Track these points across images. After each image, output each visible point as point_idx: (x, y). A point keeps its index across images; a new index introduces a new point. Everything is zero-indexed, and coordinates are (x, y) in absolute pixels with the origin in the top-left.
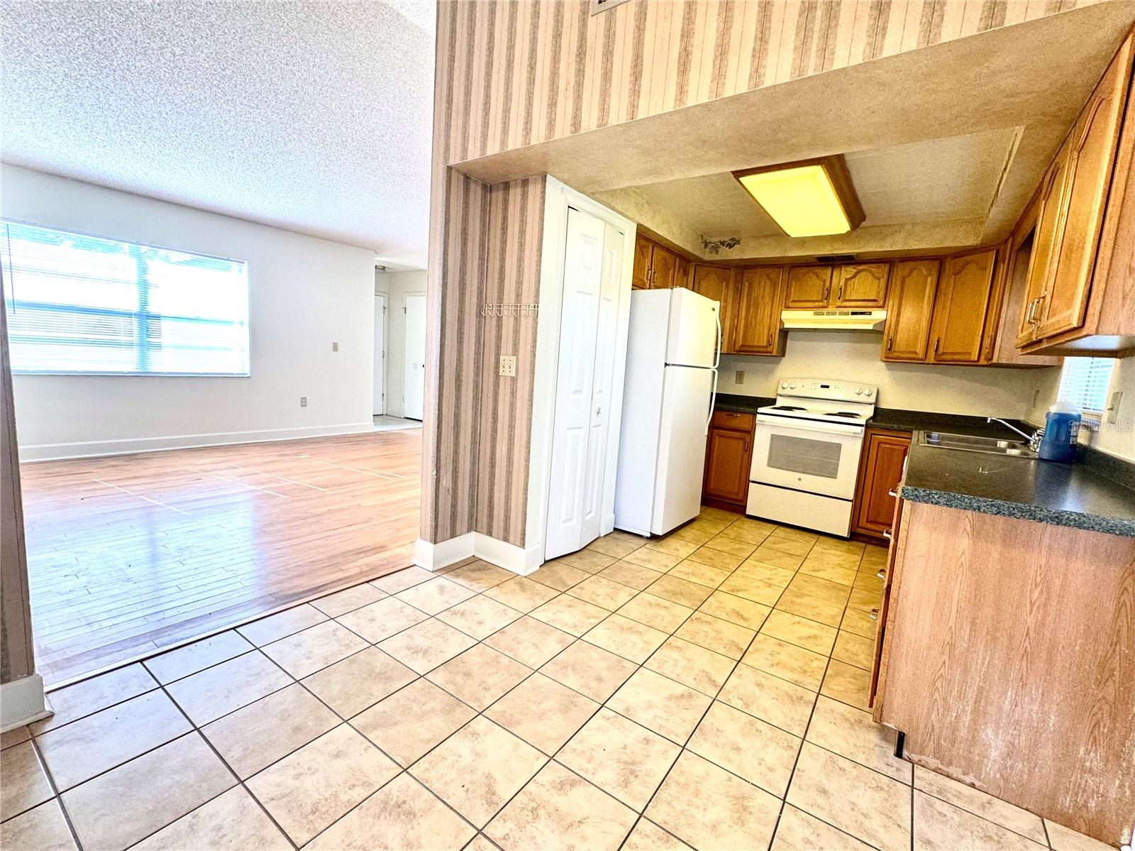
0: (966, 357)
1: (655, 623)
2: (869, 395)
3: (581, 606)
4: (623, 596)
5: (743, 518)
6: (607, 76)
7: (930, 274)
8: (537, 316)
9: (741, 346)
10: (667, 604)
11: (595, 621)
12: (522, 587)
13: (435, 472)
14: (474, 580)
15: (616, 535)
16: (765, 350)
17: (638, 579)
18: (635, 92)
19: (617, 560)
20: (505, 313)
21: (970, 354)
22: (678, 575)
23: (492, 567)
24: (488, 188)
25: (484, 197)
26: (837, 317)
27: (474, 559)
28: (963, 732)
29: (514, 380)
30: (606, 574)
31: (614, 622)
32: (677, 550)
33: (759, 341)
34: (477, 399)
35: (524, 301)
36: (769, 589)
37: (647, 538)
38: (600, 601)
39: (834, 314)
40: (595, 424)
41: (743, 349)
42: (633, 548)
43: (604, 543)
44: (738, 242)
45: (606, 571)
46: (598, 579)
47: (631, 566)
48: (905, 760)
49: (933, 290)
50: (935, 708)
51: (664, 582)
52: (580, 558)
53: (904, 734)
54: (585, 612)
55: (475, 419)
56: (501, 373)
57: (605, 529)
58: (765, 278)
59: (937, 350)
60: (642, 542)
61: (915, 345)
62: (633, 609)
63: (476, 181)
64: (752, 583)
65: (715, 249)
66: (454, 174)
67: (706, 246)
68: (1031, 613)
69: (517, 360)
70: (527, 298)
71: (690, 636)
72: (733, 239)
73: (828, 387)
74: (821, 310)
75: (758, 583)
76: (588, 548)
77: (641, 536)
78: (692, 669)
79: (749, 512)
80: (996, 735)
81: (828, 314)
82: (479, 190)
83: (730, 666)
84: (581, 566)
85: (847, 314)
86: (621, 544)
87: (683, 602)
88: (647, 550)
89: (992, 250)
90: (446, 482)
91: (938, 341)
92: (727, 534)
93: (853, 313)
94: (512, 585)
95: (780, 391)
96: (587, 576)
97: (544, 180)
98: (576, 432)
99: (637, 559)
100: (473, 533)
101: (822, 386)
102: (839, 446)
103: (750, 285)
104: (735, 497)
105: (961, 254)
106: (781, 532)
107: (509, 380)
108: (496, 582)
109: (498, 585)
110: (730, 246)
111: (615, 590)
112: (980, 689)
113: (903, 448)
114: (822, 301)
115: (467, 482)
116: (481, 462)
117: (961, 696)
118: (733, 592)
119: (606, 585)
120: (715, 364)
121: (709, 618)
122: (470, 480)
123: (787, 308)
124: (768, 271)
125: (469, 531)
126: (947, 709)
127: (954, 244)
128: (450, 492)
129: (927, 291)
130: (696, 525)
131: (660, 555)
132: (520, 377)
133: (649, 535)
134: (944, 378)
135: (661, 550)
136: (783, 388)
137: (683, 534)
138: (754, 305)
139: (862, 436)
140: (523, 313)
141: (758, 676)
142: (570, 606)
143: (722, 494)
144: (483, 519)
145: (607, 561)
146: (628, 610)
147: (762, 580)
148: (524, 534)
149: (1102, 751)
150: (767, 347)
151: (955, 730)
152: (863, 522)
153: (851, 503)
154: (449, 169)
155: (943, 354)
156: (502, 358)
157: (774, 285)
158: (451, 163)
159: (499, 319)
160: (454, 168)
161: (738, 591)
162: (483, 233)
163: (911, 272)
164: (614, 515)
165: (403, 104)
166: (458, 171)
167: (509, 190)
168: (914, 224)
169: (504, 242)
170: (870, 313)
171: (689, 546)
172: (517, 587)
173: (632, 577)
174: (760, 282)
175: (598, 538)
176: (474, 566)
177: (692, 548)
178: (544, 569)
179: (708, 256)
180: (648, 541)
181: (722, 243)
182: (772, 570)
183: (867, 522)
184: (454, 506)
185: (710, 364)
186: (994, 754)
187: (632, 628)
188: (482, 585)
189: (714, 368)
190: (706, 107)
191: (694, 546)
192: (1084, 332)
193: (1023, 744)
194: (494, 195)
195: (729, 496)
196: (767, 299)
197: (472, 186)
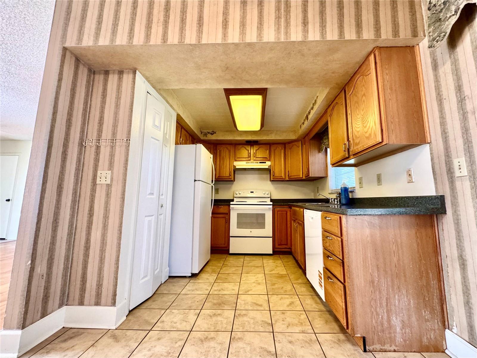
0: (298, 177)
1: (219, 327)
2: (268, 194)
3: (167, 335)
4: (192, 317)
5: (229, 256)
6: (183, 21)
7: (282, 149)
8: (129, 146)
9: (219, 177)
10: (219, 312)
11: (181, 343)
12: (115, 338)
13: (30, 262)
14: (68, 349)
15: (171, 280)
16: (228, 178)
17: (196, 302)
18: (200, 30)
19: (178, 295)
20: (103, 144)
21: (299, 175)
22: (216, 293)
23: (85, 331)
24: (92, 72)
25: (89, 76)
26: (254, 164)
27: (65, 330)
28: (386, 324)
29: (109, 186)
30: (174, 306)
31: (194, 338)
32: (208, 279)
33: (226, 175)
34: (75, 202)
35: (118, 137)
36: (259, 286)
37: (190, 277)
38: (180, 327)
39: (253, 163)
40: (160, 214)
41: (219, 178)
42: (184, 285)
43: (165, 287)
44: (215, 133)
45: (173, 304)
46: (171, 311)
47: (187, 296)
48: (369, 352)
49: (284, 154)
50: (373, 317)
51: (210, 299)
52: (154, 301)
53: (365, 337)
54: (171, 339)
55: (72, 216)
56: (98, 182)
57: (164, 278)
58: (226, 149)
59: (288, 175)
60: (187, 280)
61: (281, 174)
62: (202, 324)
63: (84, 65)
64: (251, 285)
65: (206, 135)
66: (68, 54)
67: (201, 133)
68: (394, 256)
69: (112, 173)
70: (121, 135)
71: (241, 328)
72: (213, 131)
73: (253, 192)
74: (249, 161)
75: (254, 284)
76: (157, 292)
77: (185, 277)
78: (255, 350)
79: (231, 252)
80: (396, 318)
81: (251, 163)
82: (86, 71)
83: (271, 337)
84: (157, 307)
85: (258, 163)
86: (176, 284)
87: (226, 307)
88: (193, 284)
89: (300, 141)
90: (41, 269)
91: (288, 172)
92: (226, 265)
93: (260, 163)
94: (106, 340)
95: (235, 196)
96: (163, 311)
97: (134, 73)
98: (150, 218)
99: (189, 290)
100: (65, 308)
101: (251, 192)
102: (264, 214)
103: (220, 151)
104: (224, 246)
105: (291, 142)
106: (247, 258)
107: (105, 187)
108: (91, 343)
109: (93, 345)
110: (212, 134)
111: (185, 315)
112: (387, 299)
113: (286, 212)
114: (248, 158)
115: (62, 266)
116: (76, 248)
117: (381, 306)
118: (246, 293)
119: (178, 313)
120: (212, 183)
121: (244, 312)
122: (64, 264)
123: (236, 160)
124: (227, 146)
125: (61, 306)
126: (378, 314)
127: (289, 138)
128: (44, 278)
129: (282, 156)
130: (210, 264)
131: (200, 284)
132: (114, 183)
133: (190, 275)
134: (289, 186)
135: (200, 281)
136: (236, 194)
137: (207, 270)
138: (222, 159)
139: (272, 209)
140: (117, 144)
141: (287, 337)
142: (159, 339)
143: (218, 246)
144: (75, 292)
145: (172, 298)
146: (199, 325)
147: (254, 282)
148: (115, 295)
149: (429, 309)
150: (229, 177)
151: (382, 324)
152: (277, 246)
153: (272, 238)
154: (65, 49)
155: (291, 176)
156: (99, 172)
157: (230, 151)
158: (67, 45)
159: (98, 148)
160: (69, 50)
161: (248, 291)
162: (87, 95)
163: (276, 148)
164: (168, 268)
165: (16, 25)
166: (72, 53)
167: (108, 75)
168: (277, 131)
169: (103, 102)
170: (265, 163)
171: (212, 275)
172: (110, 340)
173: (192, 303)
174: (224, 150)
175: (161, 285)
176: (66, 336)
177: (215, 276)
178: (130, 317)
179: (202, 138)
180: (191, 278)
181: (209, 133)
182: (255, 276)
183: (278, 245)
184: (47, 288)
185: (210, 182)
186: (398, 330)
187: (207, 337)
188: (77, 351)
189: (212, 184)
190: (236, 45)
191: (215, 274)
192: (384, 143)
193: (406, 319)
194: (97, 77)
195: (221, 246)
196: (227, 156)
197: (81, 67)
